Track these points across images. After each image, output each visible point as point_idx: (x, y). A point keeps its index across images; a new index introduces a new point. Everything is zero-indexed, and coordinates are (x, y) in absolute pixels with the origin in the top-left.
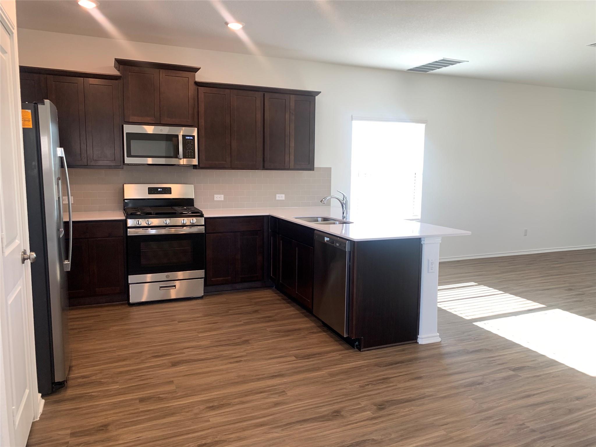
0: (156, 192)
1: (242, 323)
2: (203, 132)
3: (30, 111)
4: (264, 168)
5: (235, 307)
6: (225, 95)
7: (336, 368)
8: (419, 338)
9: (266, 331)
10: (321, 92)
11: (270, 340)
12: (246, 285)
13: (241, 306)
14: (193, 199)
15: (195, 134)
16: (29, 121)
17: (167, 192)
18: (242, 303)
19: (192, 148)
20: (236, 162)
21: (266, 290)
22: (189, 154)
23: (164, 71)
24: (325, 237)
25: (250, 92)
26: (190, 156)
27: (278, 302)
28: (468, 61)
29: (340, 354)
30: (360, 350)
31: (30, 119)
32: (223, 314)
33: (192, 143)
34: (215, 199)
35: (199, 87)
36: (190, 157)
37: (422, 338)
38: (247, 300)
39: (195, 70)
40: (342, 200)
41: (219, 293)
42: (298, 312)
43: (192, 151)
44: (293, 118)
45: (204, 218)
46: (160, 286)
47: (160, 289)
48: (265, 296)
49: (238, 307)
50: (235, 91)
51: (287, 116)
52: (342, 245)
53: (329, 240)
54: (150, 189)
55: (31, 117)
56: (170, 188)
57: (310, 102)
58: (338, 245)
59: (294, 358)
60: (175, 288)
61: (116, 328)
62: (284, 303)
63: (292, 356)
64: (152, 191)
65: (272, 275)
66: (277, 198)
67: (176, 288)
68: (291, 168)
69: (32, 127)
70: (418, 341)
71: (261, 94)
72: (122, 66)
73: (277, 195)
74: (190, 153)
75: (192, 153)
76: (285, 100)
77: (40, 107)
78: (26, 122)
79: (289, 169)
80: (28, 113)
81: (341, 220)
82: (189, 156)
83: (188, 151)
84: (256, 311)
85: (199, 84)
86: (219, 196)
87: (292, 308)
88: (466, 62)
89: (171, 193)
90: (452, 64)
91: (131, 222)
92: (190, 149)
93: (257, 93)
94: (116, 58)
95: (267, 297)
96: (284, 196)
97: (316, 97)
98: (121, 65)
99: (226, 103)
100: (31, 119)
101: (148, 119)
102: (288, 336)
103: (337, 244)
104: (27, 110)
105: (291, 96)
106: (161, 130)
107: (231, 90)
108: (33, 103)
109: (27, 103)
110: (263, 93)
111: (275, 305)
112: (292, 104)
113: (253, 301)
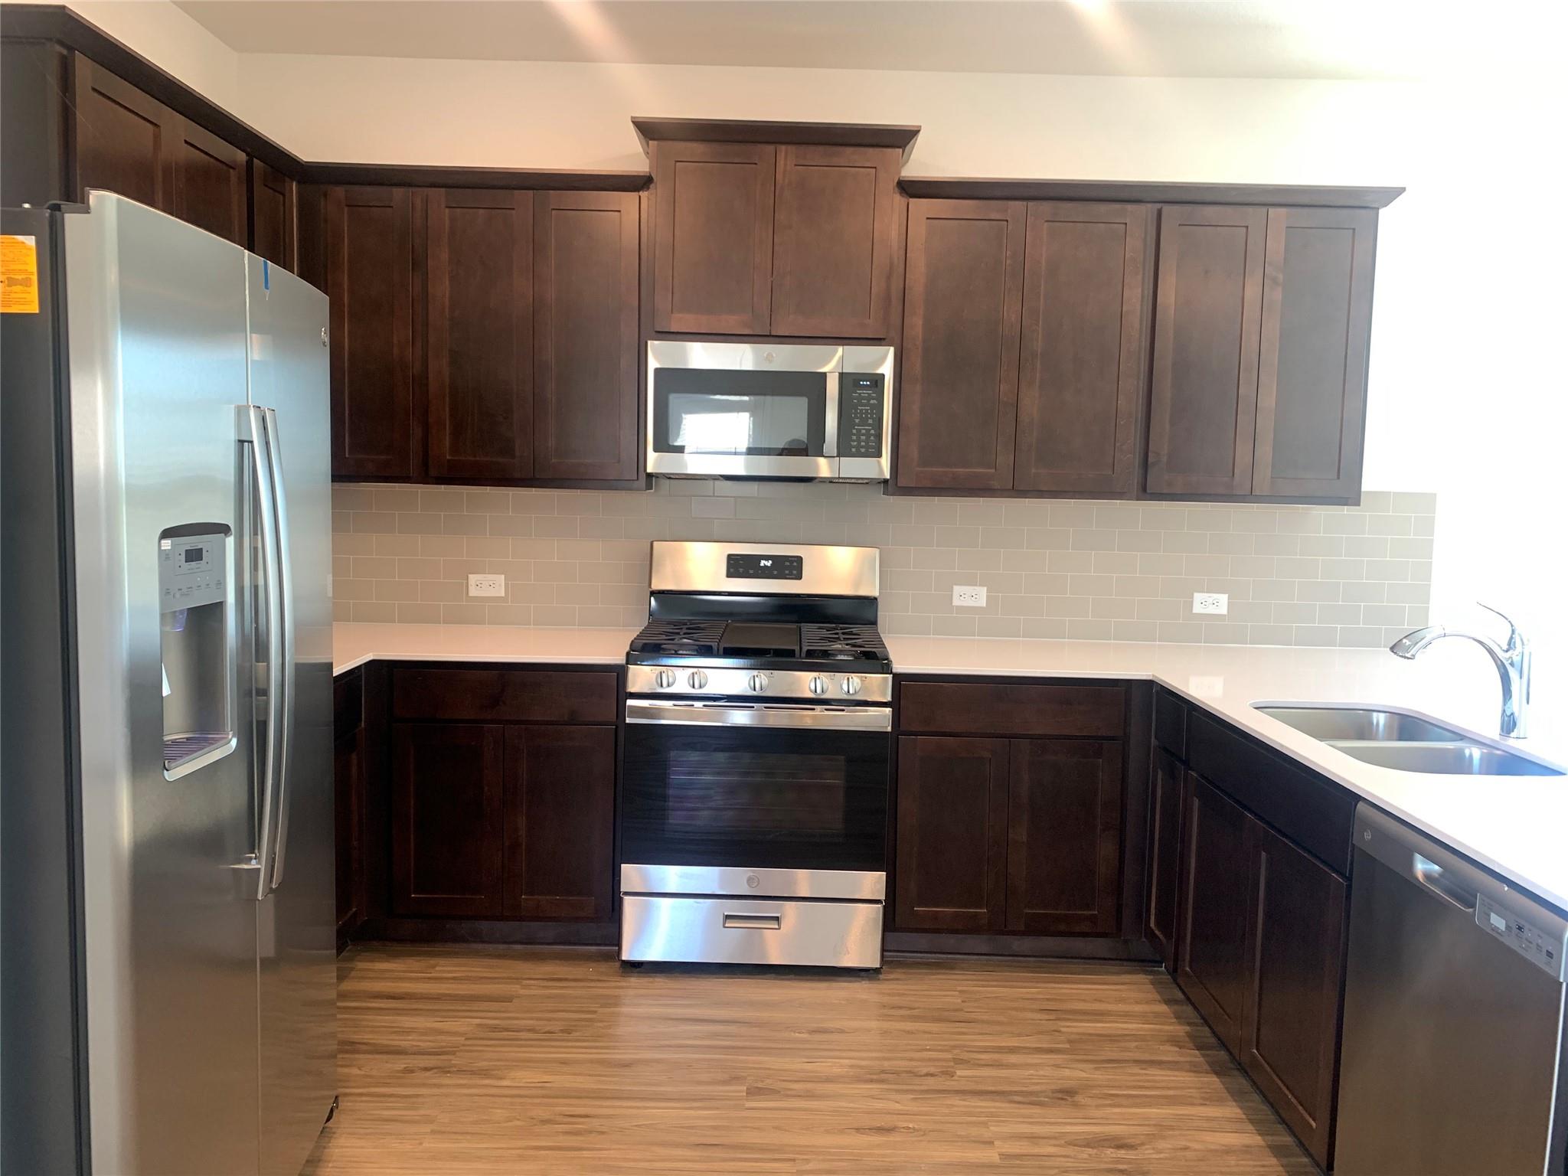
0: (751, 572)
2: (915, 364)
3: (30, 241)
4: (1145, 492)
6: (1007, 221)
10: (1403, 190)
12: (1049, 943)
13: (1012, 1050)
14: (876, 599)
15: (887, 369)
16: (26, 283)
17: (787, 572)
18: (1019, 1035)
19: (872, 418)
20: (1033, 471)
22: (859, 441)
23: (791, 148)
24: (1418, 857)
25: (1103, 208)
26: (862, 447)
27: (1170, 1053)
31: (32, 273)
32: (931, 1081)
33: (872, 402)
34: (956, 602)
35: (912, 200)
36: (863, 450)
38: (1039, 1016)
39: (900, 138)
40: (1505, 647)
41: (940, 961)
42: (1258, 1140)
43: (872, 432)
44: (1276, 295)
45: (890, 677)
46: (726, 914)
47: (724, 923)
48: (1121, 1007)
49: (1000, 1050)
50: (1046, 207)
51: (1252, 292)
52: (1526, 930)
53: (1441, 875)
54: (733, 560)
55: (33, 267)
56: (799, 559)
57: (1354, 232)
58: (1498, 922)
60: (777, 927)
61: (525, 1077)
62: (1194, 1069)
64: (738, 566)
65: (1152, 924)
66: (1197, 609)
67: (779, 929)
68: (1256, 492)
69: (37, 312)
71: (1147, 211)
72: (656, 142)
73: (1196, 595)
74: (863, 438)
75: (872, 438)
76: (1247, 228)
77: (72, 221)
78: (15, 288)
79: (1249, 496)
80: (24, 251)
81: (1492, 740)
82: (858, 447)
83: (859, 431)
84: (1065, 1095)
85: (913, 189)
86: (968, 590)
87: (1231, 1110)
89: (799, 577)
91: (641, 677)
92: (864, 422)
93: (1130, 207)
94: (634, 115)
95: (1127, 1016)
96: (1225, 599)
97: (1382, 212)
98: (651, 139)
99: (1008, 253)
100: (35, 278)
101: (730, 322)
103: (1493, 915)
104: (20, 238)
105: (1273, 212)
106: (769, 358)
107: (1031, 204)
108: (47, 206)
109: (27, 206)
110: (1159, 206)
111: (1155, 1073)
112: (1276, 245)
113: (1063, 1029)
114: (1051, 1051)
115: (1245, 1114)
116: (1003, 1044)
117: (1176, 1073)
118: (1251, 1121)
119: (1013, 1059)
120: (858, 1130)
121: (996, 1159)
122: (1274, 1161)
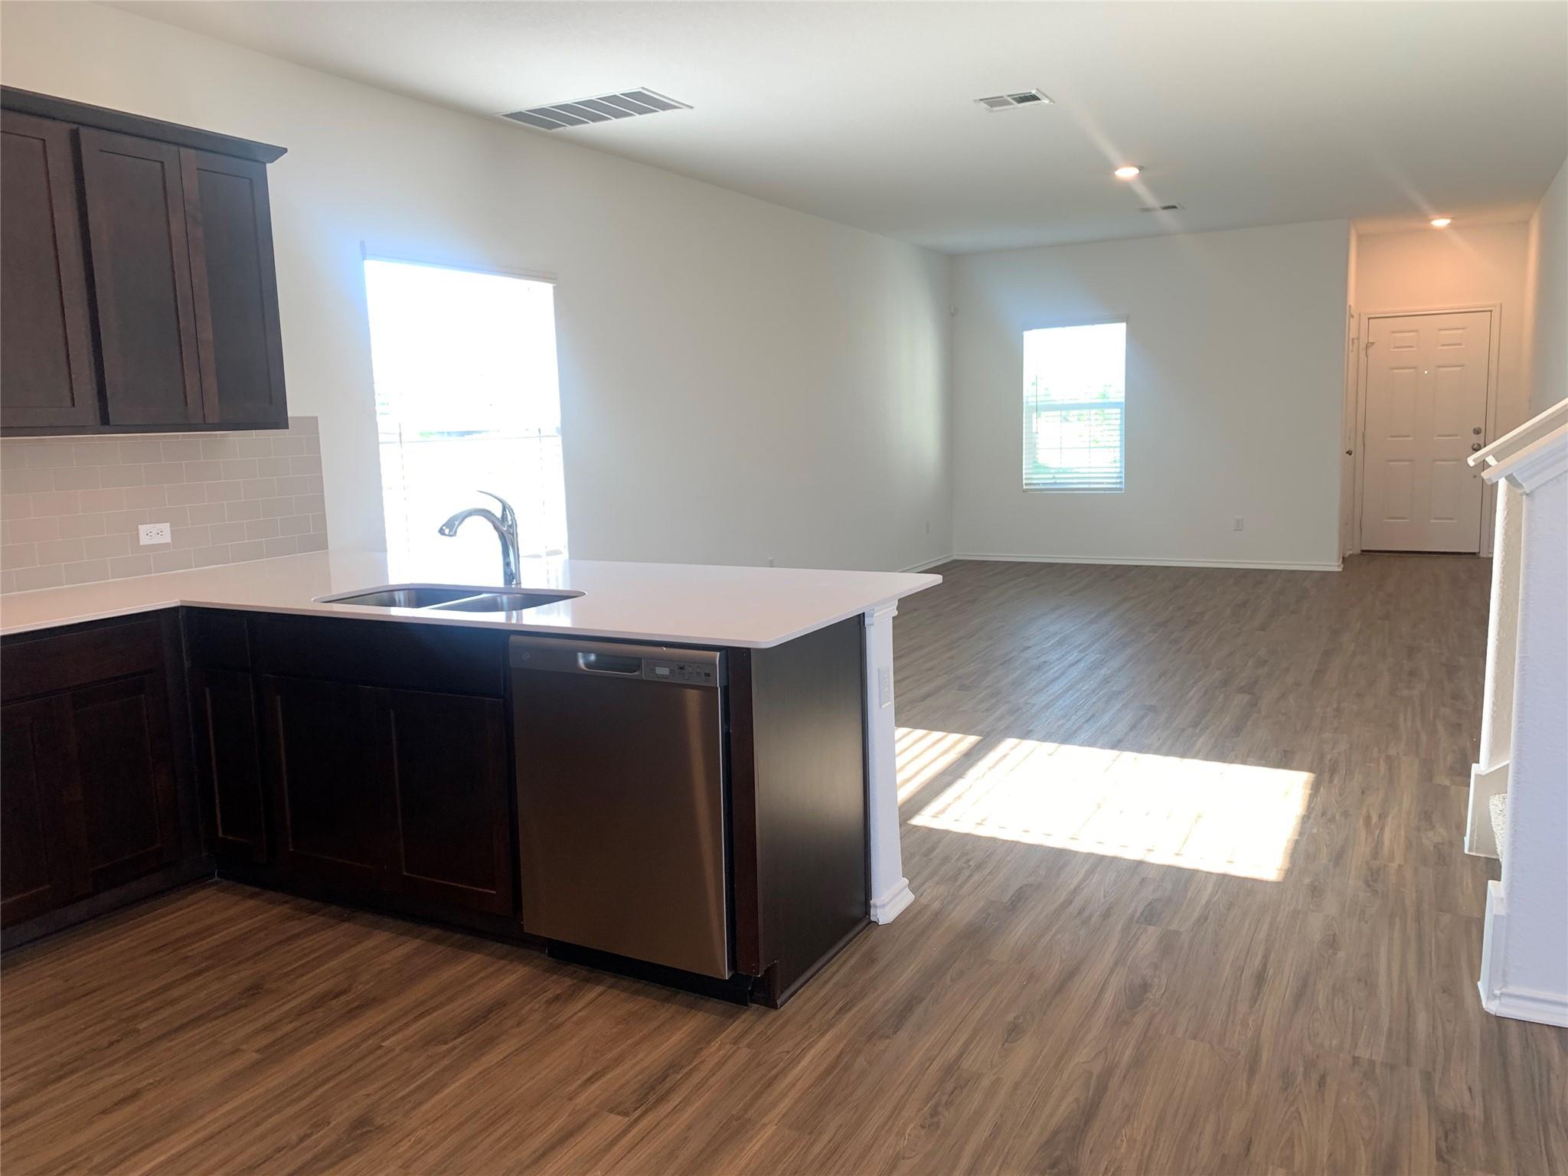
1: (250, 1056)
5: (140, 1001)
7: (783, 1095)
8: (876, 907)
9: (386, 1054)
10: (285, 150)
11: (444, 1086)
12: (106, 898)
13: (164, 989)
18: (157, 978)
21: (191, 894)
25: (17, 119)
27: (294, 926)
28: (692, 107)
29: (735, 1042)
30: (775, 1007)
32: (120, 1046)
37: (884, 906)
38: (157, 956)
42: (417, 942)
48: (217, 918)
49: (153, 995)
57: (251, 182)
58: (663, 671)
59: (616, 1122)
62: (325, 926)
63: (594, 1115)
65: (221, 835)
66: (144, 540)
68: (209, 420)
70: (873, 919)
71: (61, 130)
73: (139, 529)
76: (162, 163)
87: (379, 938)
88: (686, 110)
90: (642, 111)
93: (45, 122)
95: (230, 920)
96: (169, 529)
97: (270, 165)
102: (490, 1042)
103: (657, 669)
105: (183, 152)
110: (72, 126)
111: (302, 944)
112: (191, 183)
113: (189, 954)
114: (200, 973)
115: (393, 933)
116: (154, 988)
117: (311, 937)
118: (402, 934)
119: (175, 993)
120: (104, 1112)
121: (256, 1056)
122: (440, 948)
